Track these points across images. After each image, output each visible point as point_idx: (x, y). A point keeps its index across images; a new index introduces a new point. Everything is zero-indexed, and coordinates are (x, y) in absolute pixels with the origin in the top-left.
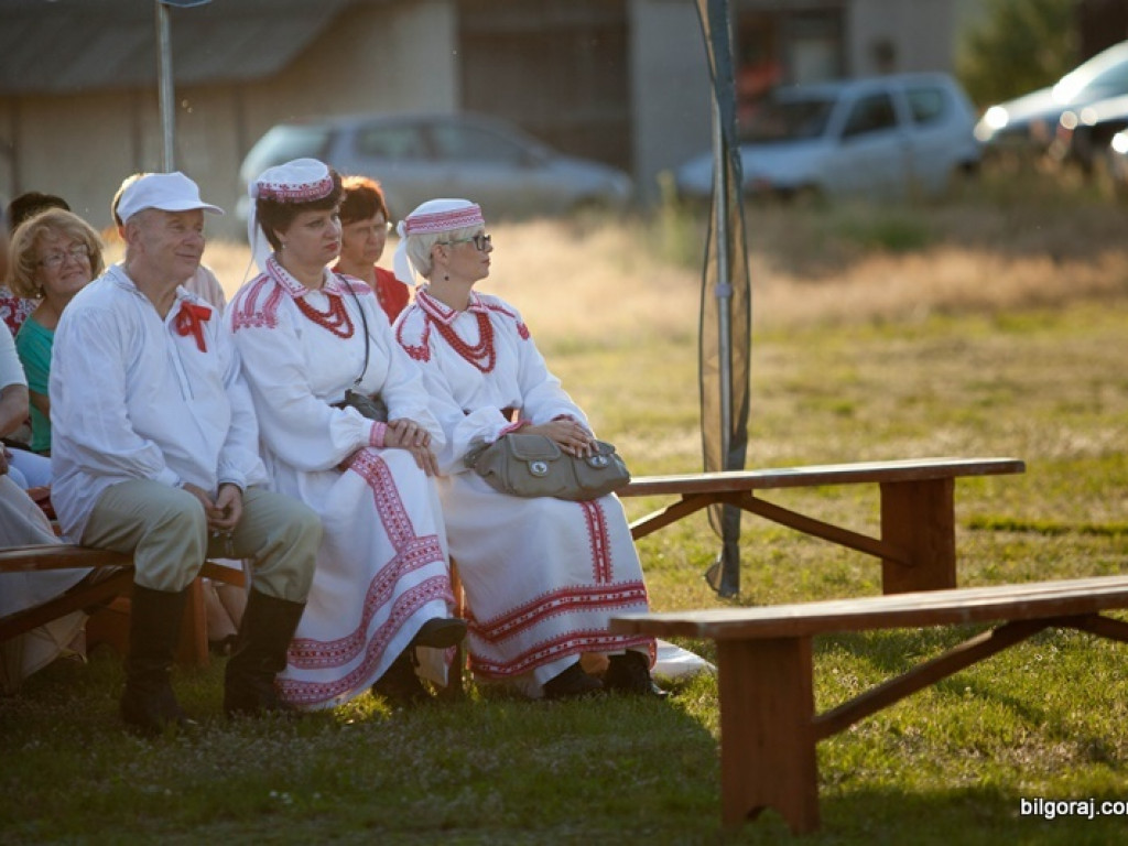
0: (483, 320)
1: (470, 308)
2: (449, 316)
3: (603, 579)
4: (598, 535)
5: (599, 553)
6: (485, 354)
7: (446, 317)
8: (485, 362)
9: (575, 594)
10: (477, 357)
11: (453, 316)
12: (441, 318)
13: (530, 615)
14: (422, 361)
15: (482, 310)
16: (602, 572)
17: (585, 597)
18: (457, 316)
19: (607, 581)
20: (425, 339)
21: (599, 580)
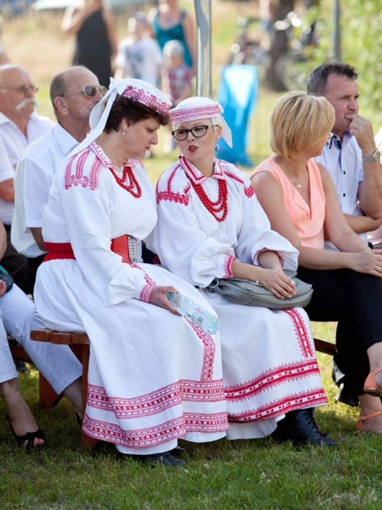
0: (222, 184)
1: (214, 176)
2: (200, 179)
3: (309, 354)
4: (299, 325)
5: (303, 337)
6: (221, 209)
7: (197, 179)
8: (220, 215)
9: (293, 368)
10: (216, 211)
11: (202, 179)
12: (194, 179)
13: (257, 386)
14: (183, 205)
15: (222, 178)
16: (307, 350)
17: (300, 369)
18: (204, 180)
19: (311, 356)
20: (186, 191)
21: (307, 356)
